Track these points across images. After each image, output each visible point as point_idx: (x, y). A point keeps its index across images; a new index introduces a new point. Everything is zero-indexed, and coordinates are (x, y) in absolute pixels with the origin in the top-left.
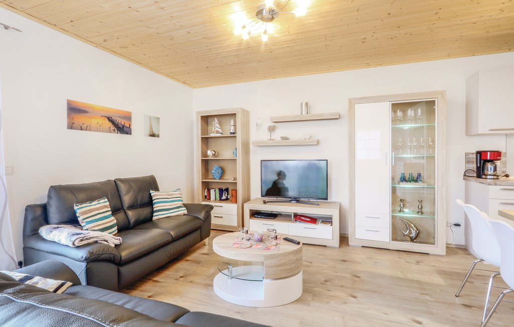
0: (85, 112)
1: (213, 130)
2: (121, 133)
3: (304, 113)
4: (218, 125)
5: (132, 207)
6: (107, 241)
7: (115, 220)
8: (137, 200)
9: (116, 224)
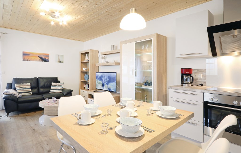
0: (30, 55)
1: (85, 59)
2: (44, 61)
3: (112, 50)
4: (87, 57)
5: (42, 87)
6: (16, 95)
7: (30, 90)
8: (44, 85)
9: (30, 92)
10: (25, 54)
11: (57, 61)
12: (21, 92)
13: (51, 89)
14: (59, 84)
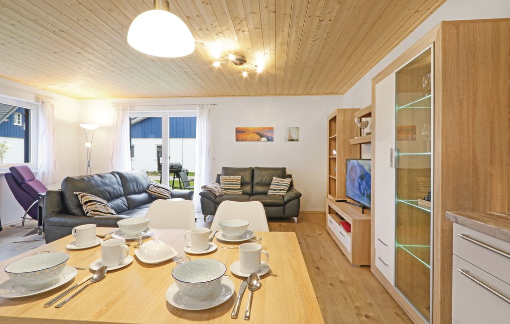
0: (244, 132)
2: (269, 141)
7: (239, 187)
8: (262, 180)
9: (240, 189)
10: (239, 131)
11: (287, 138)
12: (225, 189)
13: (270, 188)
14: (283, 181)
